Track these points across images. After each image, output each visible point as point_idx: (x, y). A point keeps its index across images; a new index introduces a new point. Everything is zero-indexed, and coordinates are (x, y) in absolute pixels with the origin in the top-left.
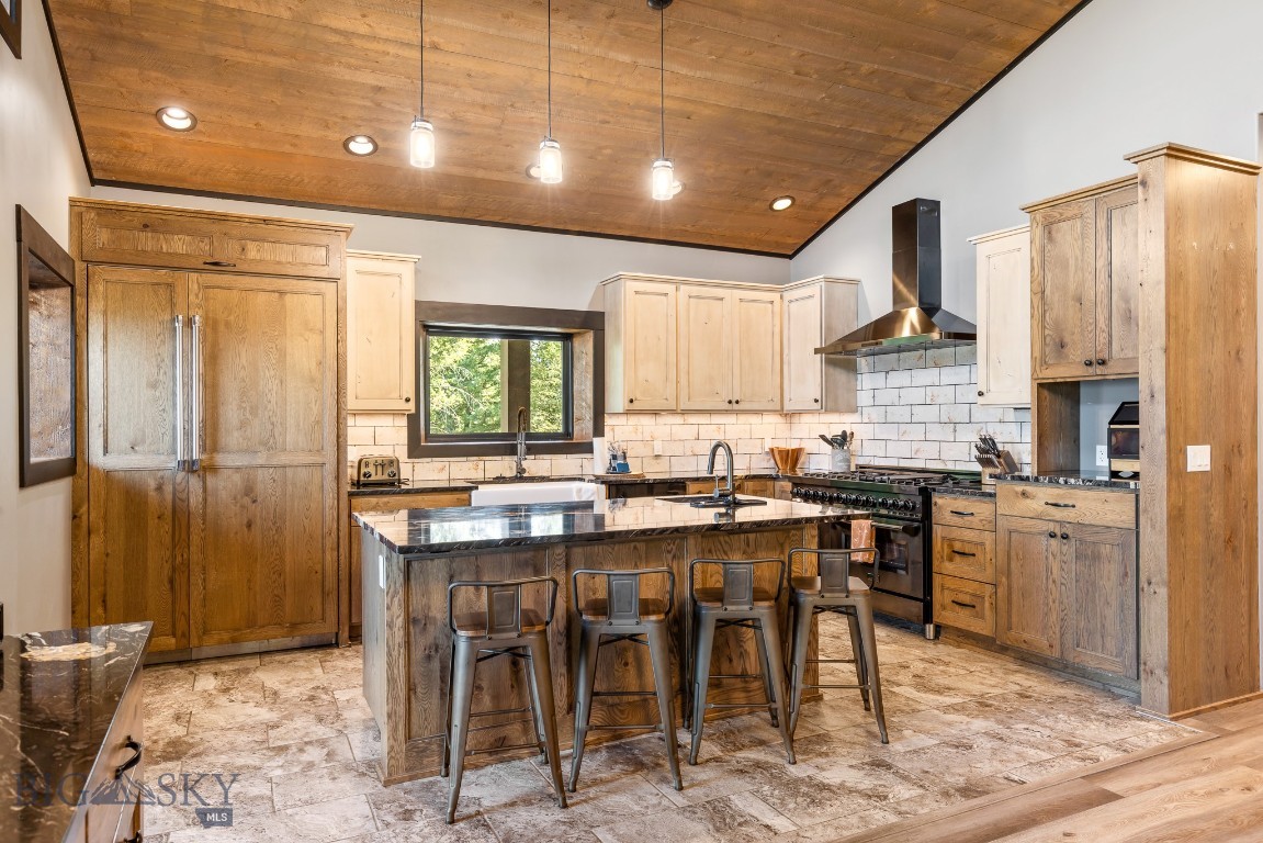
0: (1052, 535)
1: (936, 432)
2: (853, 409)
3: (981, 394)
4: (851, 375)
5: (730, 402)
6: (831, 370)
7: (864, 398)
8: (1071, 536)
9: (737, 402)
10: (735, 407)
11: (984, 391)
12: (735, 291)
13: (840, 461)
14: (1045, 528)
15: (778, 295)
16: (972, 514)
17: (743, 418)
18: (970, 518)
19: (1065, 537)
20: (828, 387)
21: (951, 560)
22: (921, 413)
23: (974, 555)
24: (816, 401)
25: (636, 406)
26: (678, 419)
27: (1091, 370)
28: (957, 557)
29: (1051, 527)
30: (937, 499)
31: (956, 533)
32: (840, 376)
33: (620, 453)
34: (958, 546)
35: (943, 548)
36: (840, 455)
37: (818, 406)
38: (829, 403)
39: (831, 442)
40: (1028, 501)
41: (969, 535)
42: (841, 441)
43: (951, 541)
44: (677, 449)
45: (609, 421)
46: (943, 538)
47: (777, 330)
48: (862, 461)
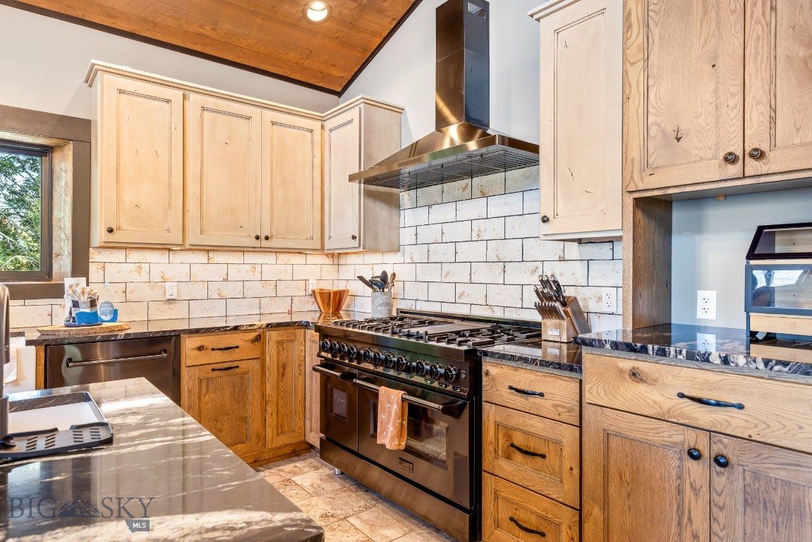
0: (694, 455)
1: (482, 273)
2: (396, 249)
3: (545, 220)
4: (394, 211)
5: (257, 238)
6: (371, 203)
7: (406, 236)
8: (733, 460)
9: (267, 238)
10: (265, 243)
11: (550, 216)
12: (265, 111)
13: (380, 305)
14: (677, 438)
15: (319, 124)
16: (541, 395)
17: (283, 258)
18: (538, 400)
19: (722, 462)
20: (367, 221)
21: (508, 457)
22: (466, 252)
23: (543, 456)
24: (354, 238)
25: (117, 237)
26: (201, 257)
27: (734, 170)
28: (518, 457)
29: (691, 438)
30: (488, 366)
31: (517, 420)
32: (381, 211)
33: (84, 299)
34: (519, 440)
35: (497, 439)
36: (381, 298)
37: (355, 243)
38: (367, 242)
39: (370, 284)
40: (642, 387)
41: (535, 425)
42: (381, 283)
43: (508, 431)
44: (199, 291)
45: (94, 256)
46: (497, 425)
47: (317, 161)
48: (404, 305)
